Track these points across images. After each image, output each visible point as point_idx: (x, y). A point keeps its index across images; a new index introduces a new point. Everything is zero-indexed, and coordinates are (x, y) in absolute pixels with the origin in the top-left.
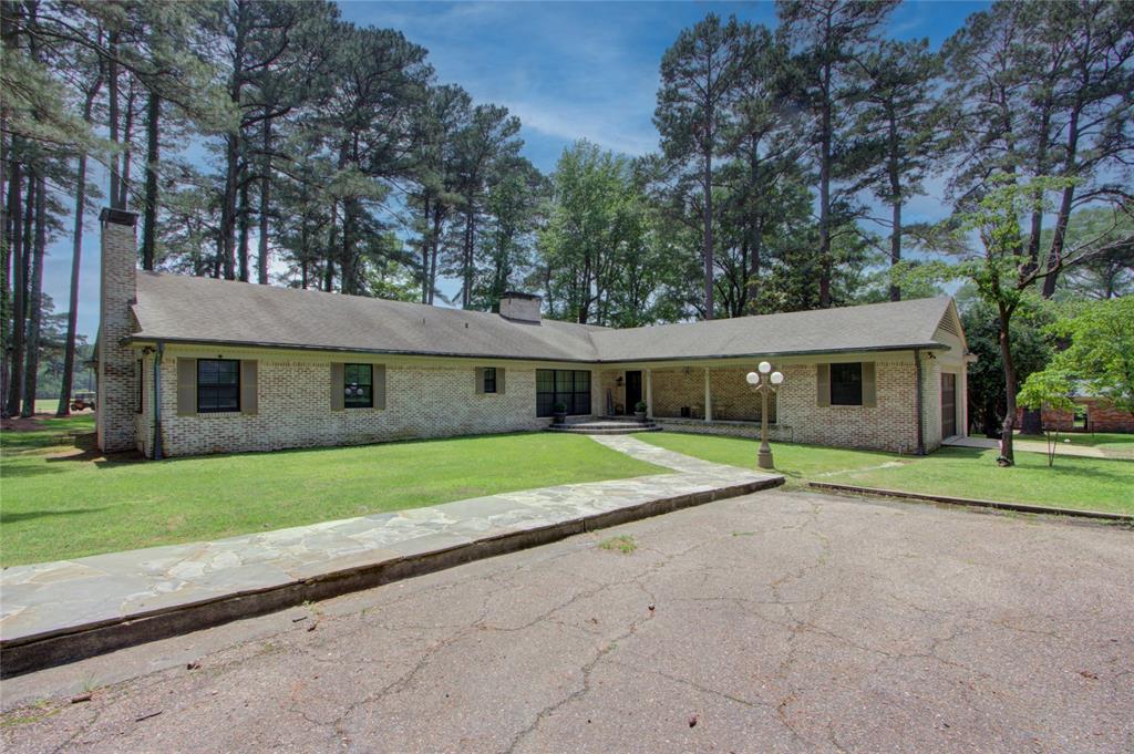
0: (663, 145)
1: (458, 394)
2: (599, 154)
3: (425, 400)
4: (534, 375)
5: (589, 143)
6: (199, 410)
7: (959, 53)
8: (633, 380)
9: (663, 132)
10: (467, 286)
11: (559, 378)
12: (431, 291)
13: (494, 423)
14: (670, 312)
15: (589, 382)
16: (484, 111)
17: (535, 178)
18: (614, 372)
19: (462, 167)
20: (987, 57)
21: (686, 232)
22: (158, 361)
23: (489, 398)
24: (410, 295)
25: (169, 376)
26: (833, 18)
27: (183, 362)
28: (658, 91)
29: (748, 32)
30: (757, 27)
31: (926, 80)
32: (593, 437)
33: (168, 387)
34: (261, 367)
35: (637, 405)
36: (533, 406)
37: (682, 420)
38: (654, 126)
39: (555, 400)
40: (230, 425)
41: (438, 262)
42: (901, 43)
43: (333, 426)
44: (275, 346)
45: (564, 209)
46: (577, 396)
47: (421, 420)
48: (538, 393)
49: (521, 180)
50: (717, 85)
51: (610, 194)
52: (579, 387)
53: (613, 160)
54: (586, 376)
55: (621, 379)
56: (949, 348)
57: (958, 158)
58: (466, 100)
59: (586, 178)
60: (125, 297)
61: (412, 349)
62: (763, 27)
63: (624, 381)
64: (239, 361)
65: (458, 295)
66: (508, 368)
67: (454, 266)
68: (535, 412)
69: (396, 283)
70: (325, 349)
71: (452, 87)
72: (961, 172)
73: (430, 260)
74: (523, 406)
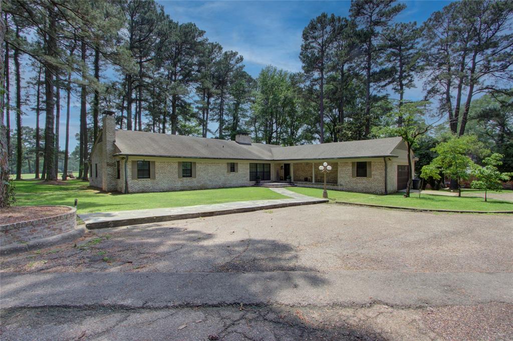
0: (303, 68)
1: (221, 172)
2: (277, 71)
3: (210, 174)
4: (249, 165)
5: (272, 67)
6: (138, 178)
7: (428, 29)
8: (287, 167)
9: (304, 62)
10: (221, 127)
11: (258, 166)
12: (206, 129)
13: (234, 183)
14: (308, 137)
15: (270, 167)
16: (228, 53)
17: (250, 80)
18: (280, 164)
19: (219, 77)
20: (441, 30)
21: (313, 104)
22: (126, 162)
23: (232, 174)
24: (197, 130)
25: (129, 166)
26: (373, 17)
27: (133, 162)
28: (301, 45)
29: (339, 20)
30: (343, 18)
31: (415, 40)
32: (270, 188)
33: (129, 170)
34: (156, 163)
35: (288, 177)
36: (248, 177)
37: (305, 182)
38: (300, 60)
39: (256, 175)
40: (146, 183)
41: (209, 116)
42: (405, 24)
43: (179, 184)
44: (161, 156)
45: (262, 94)
46: (265, 173)
47: (208, 182)
48: (250, 172)
49: (244, 82)
50: (326, 41)
51: (281, 88)
52: (265, 170)
53: (283, 73)
54: (268, 165)
55: (282, 167)
56: (398, 157)
57: (429, 73)
58: (220, 48)
59: (272, 81)
60: (112, 140)
61: (205, 156)
62: (345, 18)
63: (283, 167)
64: (149, 162)
65: (217, 130)
66: (239, 163)
67: (215, 117)
68: (249, 179)
69: (191, 125)
70: (177, 157)
71: (215, 43)
72: (430, 79)
73: (205, 115)
74: (245, 177)
